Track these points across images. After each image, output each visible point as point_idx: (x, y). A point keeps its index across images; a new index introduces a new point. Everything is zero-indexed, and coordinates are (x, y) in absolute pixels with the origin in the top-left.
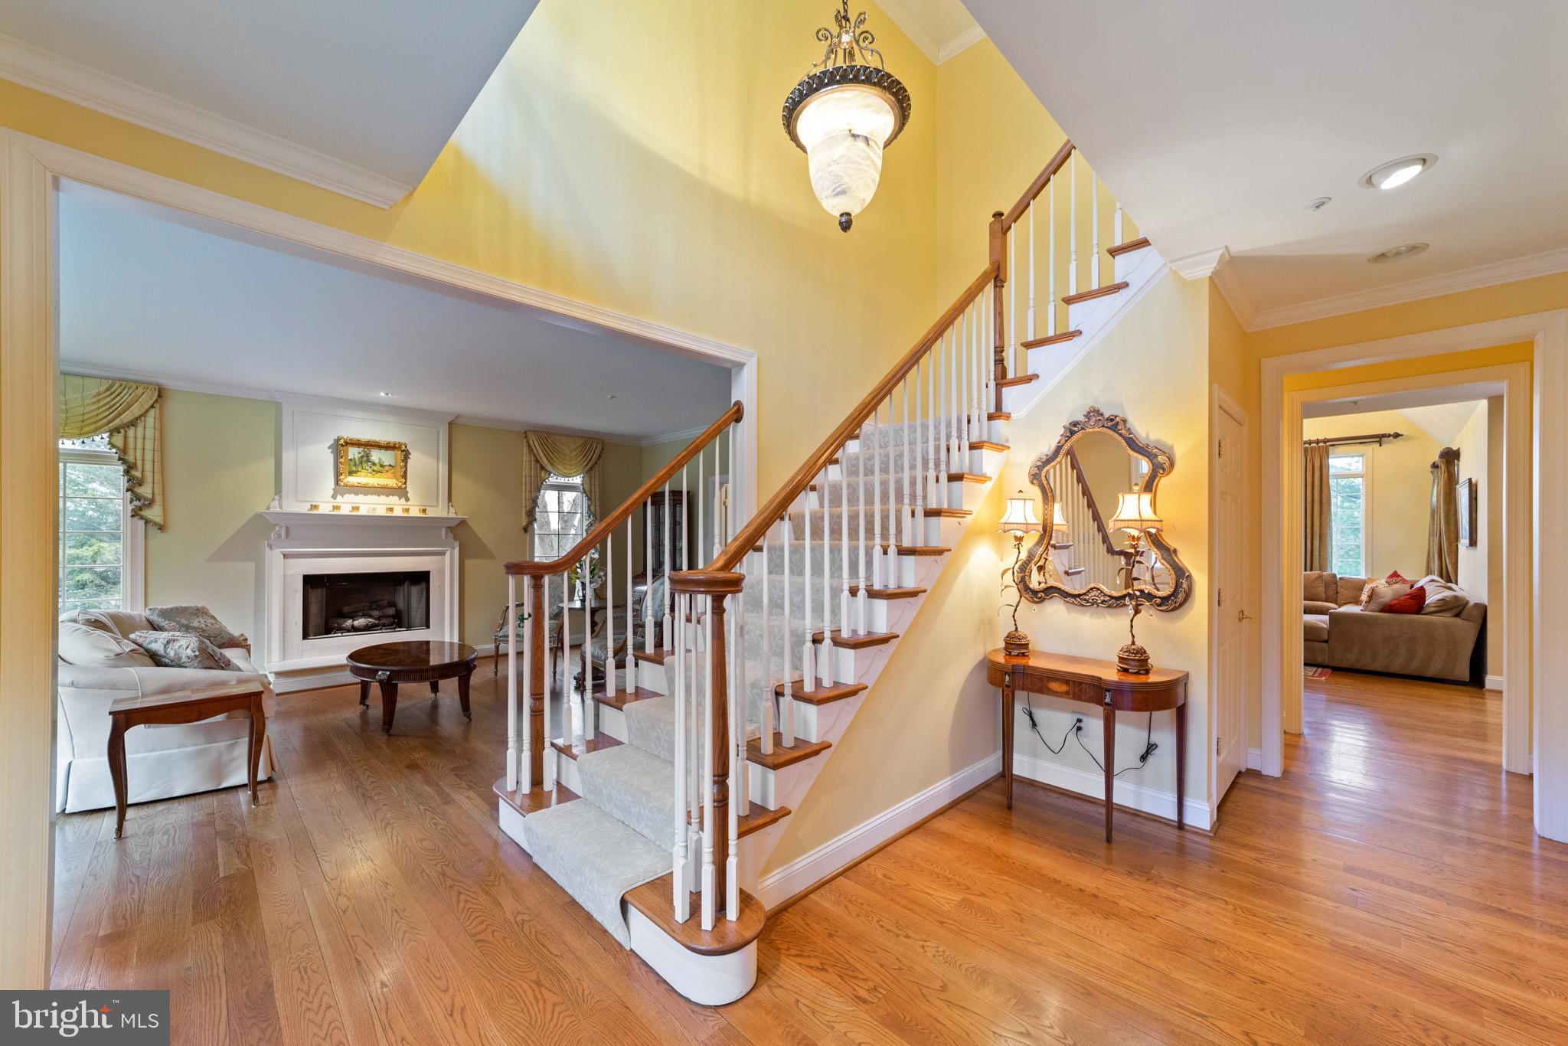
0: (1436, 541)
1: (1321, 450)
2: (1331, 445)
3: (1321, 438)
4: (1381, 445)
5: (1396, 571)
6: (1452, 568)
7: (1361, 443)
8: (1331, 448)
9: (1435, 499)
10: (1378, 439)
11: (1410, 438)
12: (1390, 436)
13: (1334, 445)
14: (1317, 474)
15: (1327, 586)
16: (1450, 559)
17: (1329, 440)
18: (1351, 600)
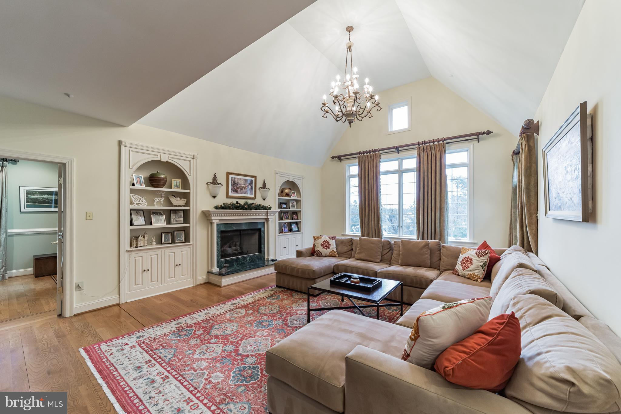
0: (518, 212)
1: (440, 147)
2: (447, 143)
3: (440, 137)
4: (478, 142)
5: (485, 241)
6: (533, 238)
7: (466, 140)
8: (447, 145)
9: (516, 180)
10: (476, 137)
11: (498, 135)
12: (483, 133)
13: (449, 143)
14: (438, 164)
15: (432, 252)
16: (531, 230)
17: (445, 139)
18: (449, 267)
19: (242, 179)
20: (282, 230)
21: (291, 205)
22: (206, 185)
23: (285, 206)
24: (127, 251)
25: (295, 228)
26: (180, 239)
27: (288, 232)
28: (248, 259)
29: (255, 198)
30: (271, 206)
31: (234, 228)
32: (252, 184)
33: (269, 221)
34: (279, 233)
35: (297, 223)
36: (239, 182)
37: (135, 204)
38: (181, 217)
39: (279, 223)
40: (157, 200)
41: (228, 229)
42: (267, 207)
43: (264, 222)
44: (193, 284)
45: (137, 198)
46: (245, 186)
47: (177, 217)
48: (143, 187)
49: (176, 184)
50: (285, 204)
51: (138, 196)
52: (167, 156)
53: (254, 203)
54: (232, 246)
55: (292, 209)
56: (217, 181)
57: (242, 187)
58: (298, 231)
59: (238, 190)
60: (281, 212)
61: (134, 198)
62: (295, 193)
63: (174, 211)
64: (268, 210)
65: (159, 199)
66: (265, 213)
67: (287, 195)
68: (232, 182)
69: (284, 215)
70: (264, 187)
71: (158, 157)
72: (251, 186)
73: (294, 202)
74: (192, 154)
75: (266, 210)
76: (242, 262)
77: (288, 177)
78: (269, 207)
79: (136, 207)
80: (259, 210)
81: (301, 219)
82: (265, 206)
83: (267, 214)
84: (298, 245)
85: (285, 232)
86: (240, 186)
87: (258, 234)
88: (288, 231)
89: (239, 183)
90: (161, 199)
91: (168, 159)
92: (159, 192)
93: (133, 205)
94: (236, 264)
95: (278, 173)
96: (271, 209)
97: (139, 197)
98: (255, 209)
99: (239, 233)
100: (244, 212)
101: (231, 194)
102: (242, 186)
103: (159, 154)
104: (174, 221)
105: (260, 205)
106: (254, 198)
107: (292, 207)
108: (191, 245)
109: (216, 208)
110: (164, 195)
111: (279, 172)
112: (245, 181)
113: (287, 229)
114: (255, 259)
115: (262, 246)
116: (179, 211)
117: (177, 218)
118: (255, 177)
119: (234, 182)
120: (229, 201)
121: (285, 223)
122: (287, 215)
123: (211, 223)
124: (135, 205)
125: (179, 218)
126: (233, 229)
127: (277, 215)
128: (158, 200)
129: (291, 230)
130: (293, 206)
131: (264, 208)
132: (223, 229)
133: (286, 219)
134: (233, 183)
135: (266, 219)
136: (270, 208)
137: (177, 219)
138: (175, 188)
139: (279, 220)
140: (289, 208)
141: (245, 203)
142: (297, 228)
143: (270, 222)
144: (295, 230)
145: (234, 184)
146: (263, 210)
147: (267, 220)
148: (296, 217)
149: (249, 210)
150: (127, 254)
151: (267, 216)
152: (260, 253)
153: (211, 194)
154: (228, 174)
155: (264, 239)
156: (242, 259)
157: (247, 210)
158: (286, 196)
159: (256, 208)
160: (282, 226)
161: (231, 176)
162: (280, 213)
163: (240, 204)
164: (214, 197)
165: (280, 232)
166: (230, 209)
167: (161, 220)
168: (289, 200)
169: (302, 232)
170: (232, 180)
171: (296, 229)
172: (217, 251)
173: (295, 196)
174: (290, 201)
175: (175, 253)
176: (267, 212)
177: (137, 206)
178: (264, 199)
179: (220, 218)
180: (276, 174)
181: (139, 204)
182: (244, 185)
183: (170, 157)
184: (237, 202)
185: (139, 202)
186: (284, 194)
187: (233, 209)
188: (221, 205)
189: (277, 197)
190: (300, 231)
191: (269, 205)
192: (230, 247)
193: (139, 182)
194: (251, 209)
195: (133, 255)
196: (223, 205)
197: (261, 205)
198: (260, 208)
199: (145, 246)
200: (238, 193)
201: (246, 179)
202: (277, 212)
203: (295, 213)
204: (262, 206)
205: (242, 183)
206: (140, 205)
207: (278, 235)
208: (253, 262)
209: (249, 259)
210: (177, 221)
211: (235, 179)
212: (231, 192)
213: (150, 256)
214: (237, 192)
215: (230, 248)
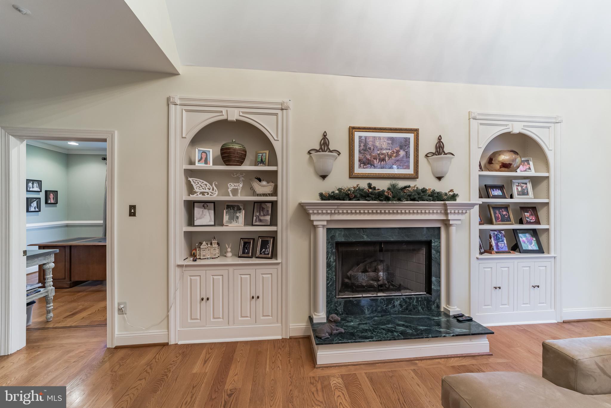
19: (384, 137)
20: (491, 246)
21: (515, 190)
22: (308, 156)
23: (498, 192)
24: (179, 266)
25: (531, 244)
26: (265, 251)
27: (509, 252)
28: (397, 303)
29: (415, 177)
30: (456, 192)
31: (366, 238)
32: (409, 147)
33: (450, 225)
34: (481, 253)
35: (534, 233)
36: (377, 144)
37: (198, 193)
38: (268, 215)
39: (480, 230)
40: (231, 186)
41: (352, 239)
42: (446, 194)
43: (439, 228)
44: (282, 335)
45: (200, 183)
46: (390, 152)
47: (262, 214)
48: (210, 166)
49: (262, 158)
50: (501, 188)
51: (201, 181)
52: (236, 111)
53: (409, 187)
54: (369, 270)
55: (518, 199)
56: (328, 146)
57: (382, 154)
58: (541, 251)
59: (375, 161)
60: (488, 206)
61: (196, 183)
62: (531, 163)
63: (259, 204)
64: (447, 202)
65: (235, 184)
66: (440, 209)
67: (506, 166)
68: (360, 146)
69: (495, 213)
70: (440, 149)
71: (223, 115)
72: (406, 152)
73: (526, 184)
74: (280, 100)
75: (442, 202)
76: (382, 308)
77: (506, 125)
78: (451, 193)
79: (200, 197)
80: (420, 202)
81: (548, 224)
82: (438, 193)
83: (446, 210)
84: (538, 287)
85: (497, 252)
86: (379, 152)
87: (424, 251)
88: (507, 249)
89: (377, 147)
90: (238, 184)
91: (240, 116)
92: (235, 174)
93: (195, 194)
94: (368, 310)
95: (478, 117)
96: (455, 200)
97: (203, 183)
98: (412, 200)
99: (378, 248)
100: (384, 205)
101: (357, 170)
102: (384, 152)
103: (224, 110)
104: (258, 220)
105: (424, 191)
106: (413, 177)
107: (518, 195)
108: (278, 264)
109: (322, 197)
110: (243, 179)
111: (479, 114)
112: (390, 142)
113: (504, 244)
114: (413, 305)
115: (434, 279)
116: (266, 204)
117: (262, 216)
118: (415, 131)
119: (365, 145)
120: (351, 184)
121: (500, 231)
122: (504, 213)
123: (315, 227)
124: (198, 195)
125: (264, 215)
126: (362, 240)
127: (475, 212)
128: (233, 185)
129: (515, 247)
130: (524, 193)
131: (436, 196)
132: (342, 239)
133: (502, 221)
134: (362, 147)
135: (443, 221)
136: (454, 197)
137: (262, 218)
138: (260, 165)
139: (480, 224)
140: (511, 197)
141: (390, 187)
142: (534, 242)
143: (453, 229)
144: (530, 248)
145: (365, 148)
146: (432, 202)
147: (446, 223)
148: (533, 219)
149: (394, 202)
150: (178, 270)
151: (446, 214)
152: (427, 293)
153: (316, 172)
154: (352, 130)
155: (439, 264)
156: (382, 301)
157: (390, 202)
158: (503, 169)
159: (412, 197)
160: (490, 238)
161: (357, 135)
162: (483, 207)
163: (374, 188)
164: (324, 177)
165: (482, 251)
166: (350, 200)
167: (237, 218)
168: (510, 181)
169: (552, 254)
170: (360, 142)
171: (534, 246)
172: (327, 280)
173: (530, 169)
174: (513, 181)
175: (250, 276)
176: (445, 205)
177: (201, 195)
178: (439, 178)
179: (328, 218)
180: (471, 120)
181: (205, 192)
182: (390, 149)
183: (243, 112)
184: (370, 185)
185: (204, 191)
186: (498, 167)
187: (359, 200)
188: (333, 192)
189: (476, 172)
190: (545, 250)
191: (452, 191)
192: (365, 271)
193: (204, 159)
194: (399, 200)
195: (189, 272)
196: (337, 192)
197: (426, 190)
198: (426, 197)
199: (212, 258)
200: (375, 167)
201: (392, 137)
202: (473, 205)
203: (533, 208)
204: (429, 192)
205: (385, 146)
206: (206, 194)
207: (477, 258)
208: (411, 310)
209: (400, 305)
210: (260, 221)
211: (368, 140)
212: (360, 167)
213: (211, 276)
214: (371, 165)
215: (363, 274)
